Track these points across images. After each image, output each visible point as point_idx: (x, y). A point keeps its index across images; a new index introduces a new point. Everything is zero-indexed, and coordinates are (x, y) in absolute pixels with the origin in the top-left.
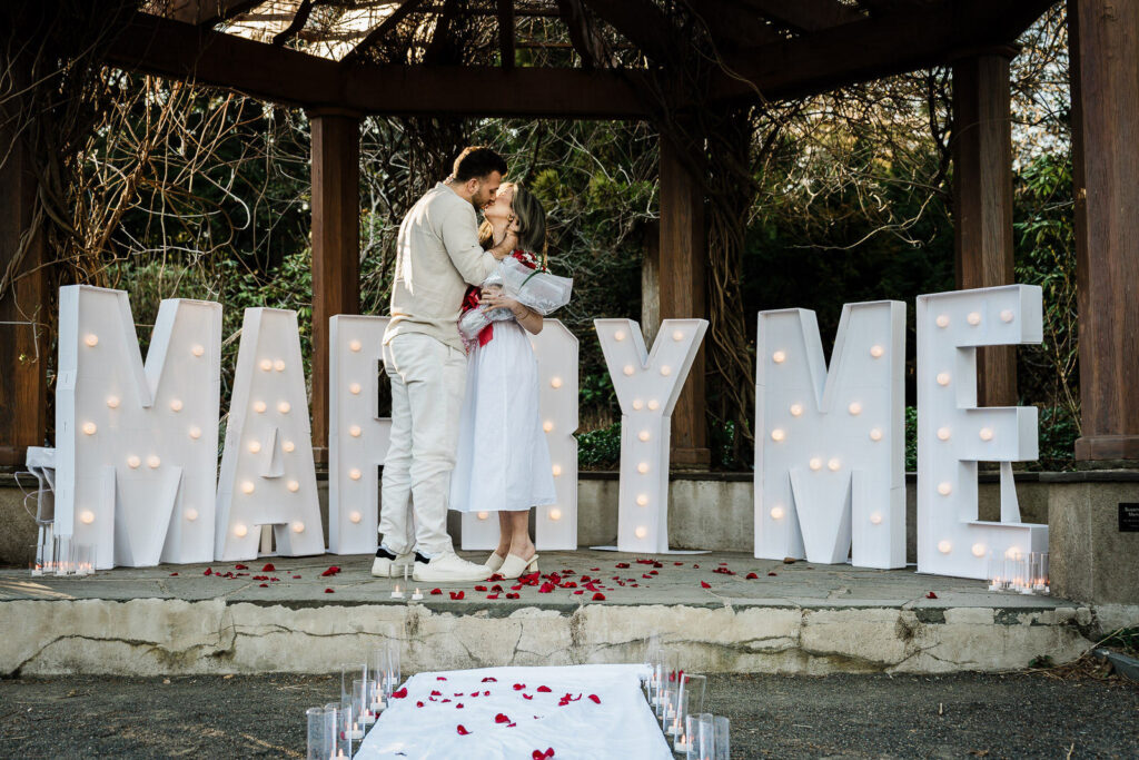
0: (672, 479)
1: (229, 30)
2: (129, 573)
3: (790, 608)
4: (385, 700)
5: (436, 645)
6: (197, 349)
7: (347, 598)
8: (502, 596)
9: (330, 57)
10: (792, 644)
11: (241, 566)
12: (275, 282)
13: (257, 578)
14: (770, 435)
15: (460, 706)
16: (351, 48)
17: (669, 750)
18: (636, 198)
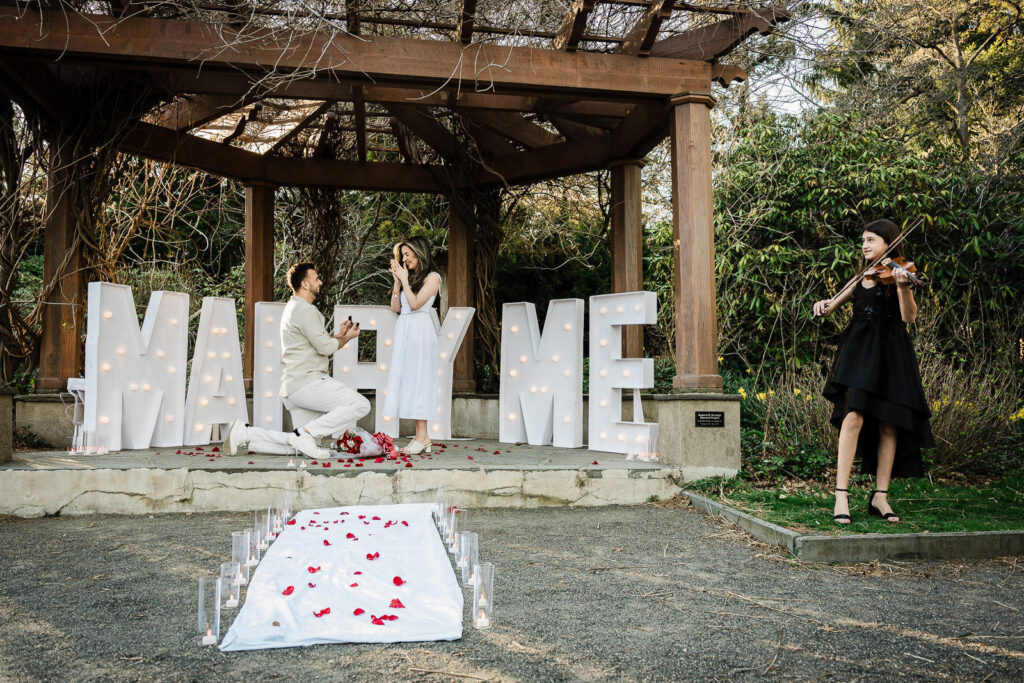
0: (454, 397)
1: (196, 135)
2: (131, 453)
3: (517, 470)
4: (282, 526)
5: (313, 494)
6: (174, 321)
7: (261, 467)
8: (353, 465)
9: (257, 152)
10: (518, 491)
11: (199, 448)
12: (225, 281)
13: (208, 455)
14: (508, 372)
15: (326, 529)
16: (270, 147)
17: (445, 552)
18: (436, 238)
